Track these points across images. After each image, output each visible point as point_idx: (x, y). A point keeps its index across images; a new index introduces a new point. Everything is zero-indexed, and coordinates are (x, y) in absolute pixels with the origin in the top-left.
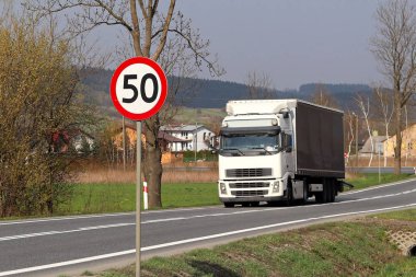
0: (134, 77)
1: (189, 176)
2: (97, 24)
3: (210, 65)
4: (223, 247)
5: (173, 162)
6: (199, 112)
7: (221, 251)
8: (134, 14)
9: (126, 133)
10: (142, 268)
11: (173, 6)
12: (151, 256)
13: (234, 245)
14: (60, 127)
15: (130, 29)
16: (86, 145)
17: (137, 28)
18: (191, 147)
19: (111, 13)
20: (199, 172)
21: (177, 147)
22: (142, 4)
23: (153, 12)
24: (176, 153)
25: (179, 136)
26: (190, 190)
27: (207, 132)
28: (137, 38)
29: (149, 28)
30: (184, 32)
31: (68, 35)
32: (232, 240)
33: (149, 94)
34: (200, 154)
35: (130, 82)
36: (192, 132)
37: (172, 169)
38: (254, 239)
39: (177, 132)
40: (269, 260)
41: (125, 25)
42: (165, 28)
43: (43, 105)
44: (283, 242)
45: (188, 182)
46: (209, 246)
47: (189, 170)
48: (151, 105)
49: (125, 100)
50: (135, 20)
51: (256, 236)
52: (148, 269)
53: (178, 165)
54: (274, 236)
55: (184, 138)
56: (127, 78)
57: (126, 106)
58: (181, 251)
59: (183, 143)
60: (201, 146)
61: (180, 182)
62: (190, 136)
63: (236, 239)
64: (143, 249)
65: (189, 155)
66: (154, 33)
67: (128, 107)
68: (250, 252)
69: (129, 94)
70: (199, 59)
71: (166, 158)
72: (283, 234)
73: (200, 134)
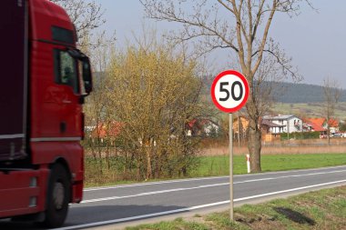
0: (227, 83)
1: (283, 150)
2: (214, 47)
3: (293, 74)
4: (295, 197)
5: (273, 140)
6: (292, 106)
7: (293, 200)
8: (240, 40)
9: (240, 121)
10: (234, 212)
11: (266, 34)
12: (242, 204)
13: (302, 196)
14: (190, 118)
15: (237, 51)
16: (213, 130)
17: (242, 49)
18: (285, 130)
19: (224, 40)
20: (291, 147)
21: (276, 130)
22: (244, 33)
23: (253, 38)
24: (275, 134)
25: (277, 123)
26: (283, 160)
27: (297, 120)
28: (242, 56)
29: (250, 50)
30: (274, 51)
31: (195, 56)
32: (300, 193)
33: (237, 95)
34: (292, 135)
35: (224, 87)
36: (286, 119)
37: (272, 145)
38: (317, 192)
39: (276, 120)
40: (326, 205)
41: (234, 48)
42: (261, 50)
43: (179, 103)
44: (337, 193)
45: (283, 154)
46: (285, 197)
47: (283, 146)
48: (238, 103)
49: (221, 99)
50: (241, 44)
51: (318, 189)
52: (240, 213)
53: (276, 143)
54: (331, 189)
55: (280, 124)
56: (222, 84)
57: (222, 103)
58: (264, 201)
59: (280, 127)
60: (292, 129)
61: (277, 154)
62: (285, 122)
63: (304, 192)
64: (235, 200)
65: (284, 135)
66: (253, 52)
67: (223, 104)
68: (313, 201)
69: (224, 95)
70: (285, 70)
71: (268, 138)
72: (338, 188)
73: (292, 121)
